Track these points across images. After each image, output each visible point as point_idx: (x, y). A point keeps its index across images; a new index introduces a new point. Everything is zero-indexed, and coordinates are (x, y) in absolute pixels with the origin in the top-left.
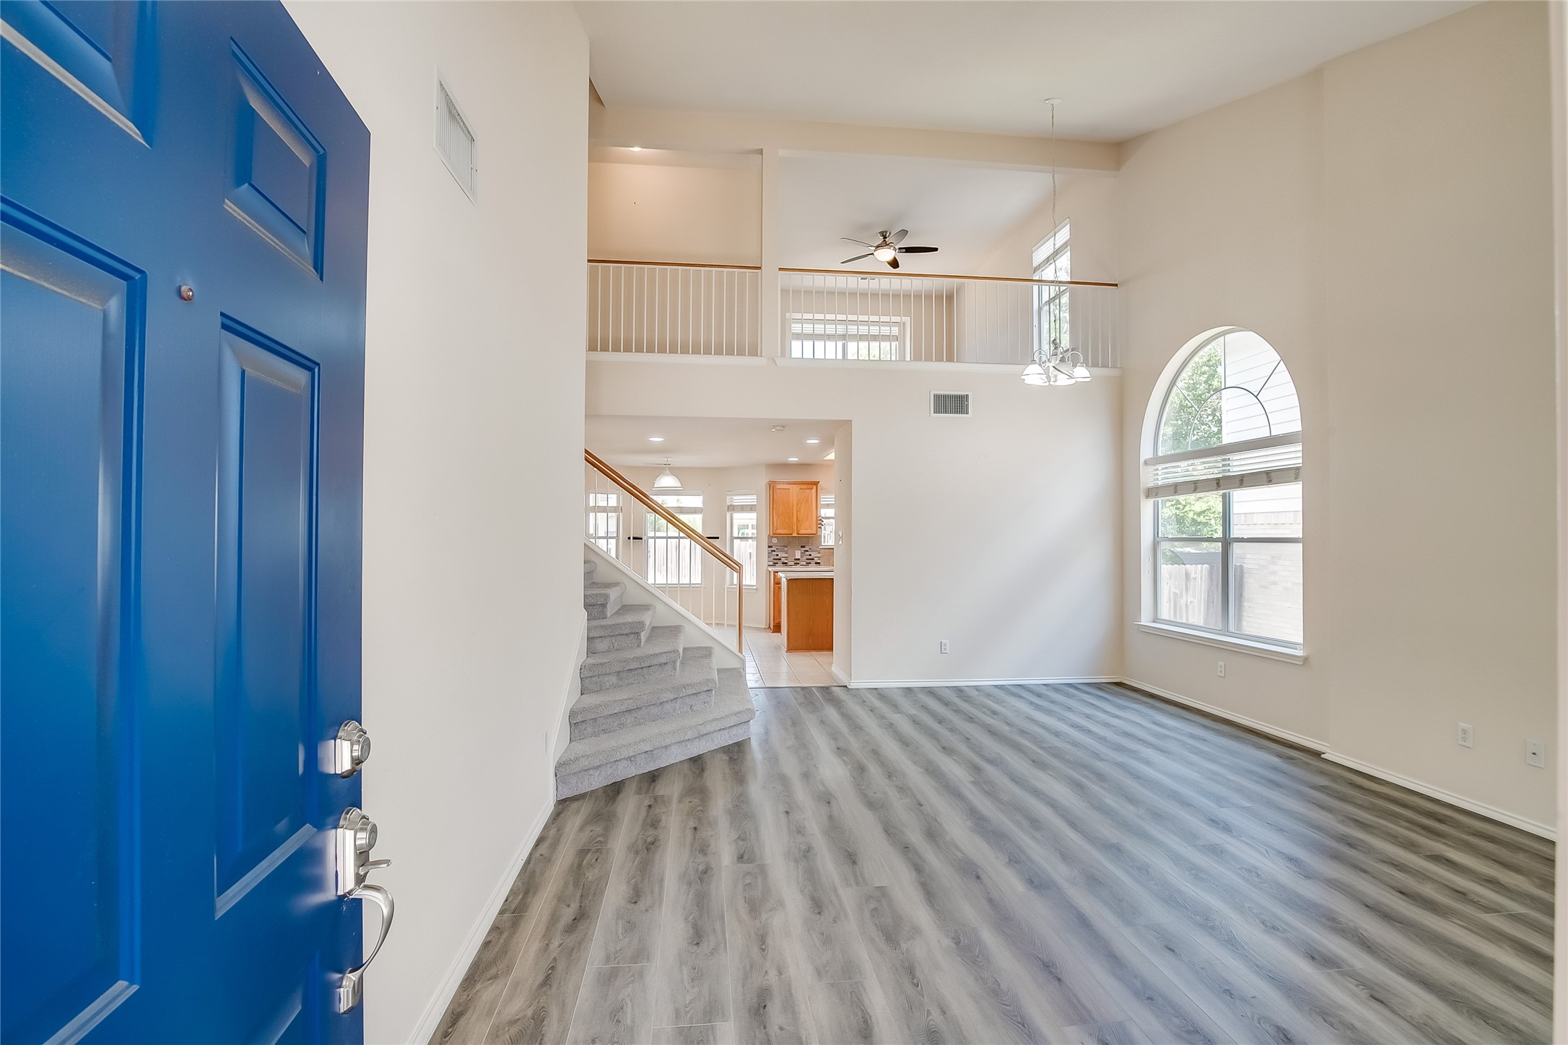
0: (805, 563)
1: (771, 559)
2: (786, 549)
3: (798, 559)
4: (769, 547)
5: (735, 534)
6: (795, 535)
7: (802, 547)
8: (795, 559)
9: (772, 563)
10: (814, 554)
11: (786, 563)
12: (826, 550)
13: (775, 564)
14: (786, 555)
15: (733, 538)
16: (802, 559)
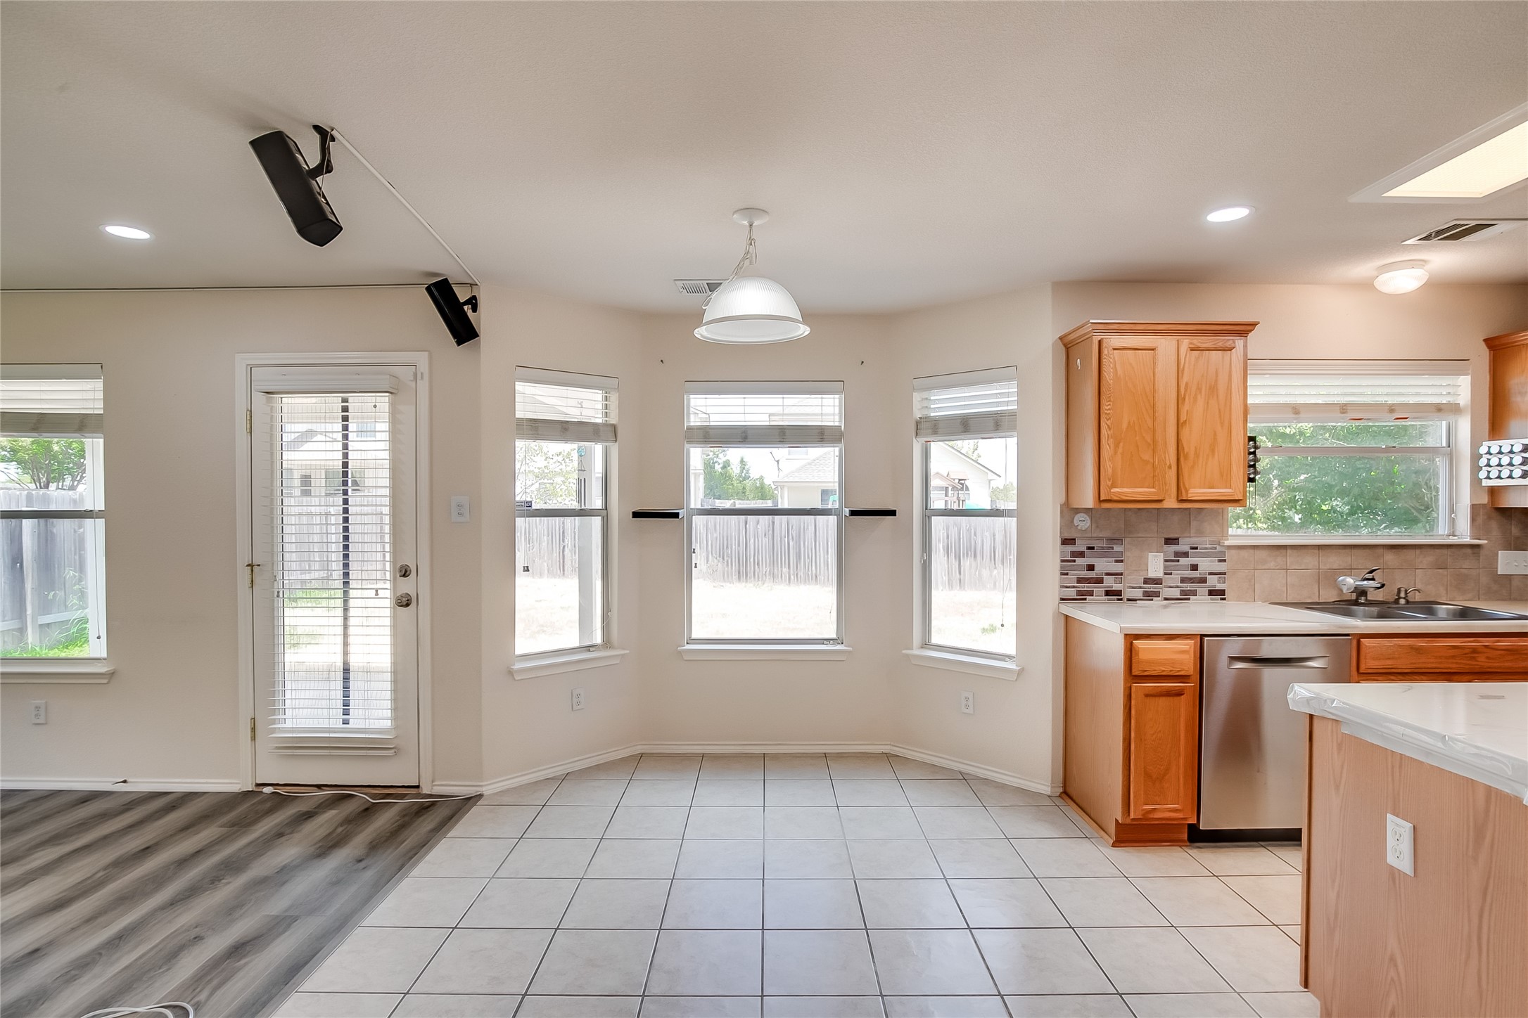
0: (1176, 593)
1: (1073, 575)
2: (1117, 548)
3: (1158, 581)
4: (1066, 541)
5: (937, 503)
6: (1170, 503)
7: (1169, 541)
8: (1147, 581)
9: (1072, 593)
10: (1206, 565)
11: (1118, 593)
12: (1244, 553)
13: (1082, 596)
14: (1118, 568)
15: (928, 514)
16: (1169, 580)
